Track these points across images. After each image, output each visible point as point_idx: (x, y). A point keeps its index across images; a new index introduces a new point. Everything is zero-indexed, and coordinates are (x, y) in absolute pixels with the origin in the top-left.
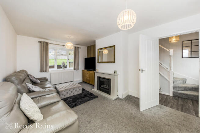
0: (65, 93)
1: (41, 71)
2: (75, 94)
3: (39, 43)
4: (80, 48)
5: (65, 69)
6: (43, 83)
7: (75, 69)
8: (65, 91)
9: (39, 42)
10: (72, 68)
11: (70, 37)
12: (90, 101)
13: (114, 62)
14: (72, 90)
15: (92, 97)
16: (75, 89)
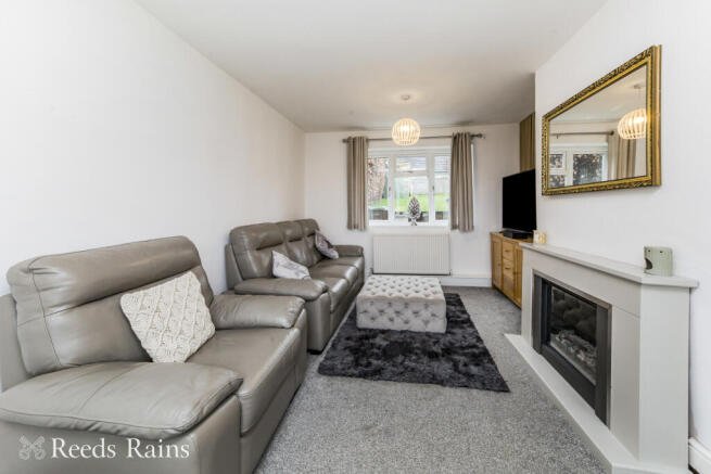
0: (373, 310)
1: (351, 226)
2: (412, 330)
3: (345, 146)
4: (480, 136)
5: (418, 223)
6: (343, 260)
7: (454, 227)
8: (372, 303)
9: (344, 141)
10: (446, 223)
11: (409, 97)
12: (447, 391)
13: (651, 182)
14: (399, 307)
15: (469, 376)
16: (415, 307)
